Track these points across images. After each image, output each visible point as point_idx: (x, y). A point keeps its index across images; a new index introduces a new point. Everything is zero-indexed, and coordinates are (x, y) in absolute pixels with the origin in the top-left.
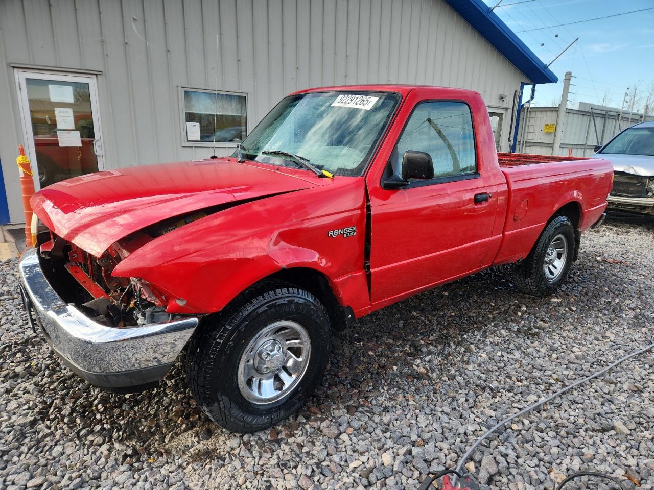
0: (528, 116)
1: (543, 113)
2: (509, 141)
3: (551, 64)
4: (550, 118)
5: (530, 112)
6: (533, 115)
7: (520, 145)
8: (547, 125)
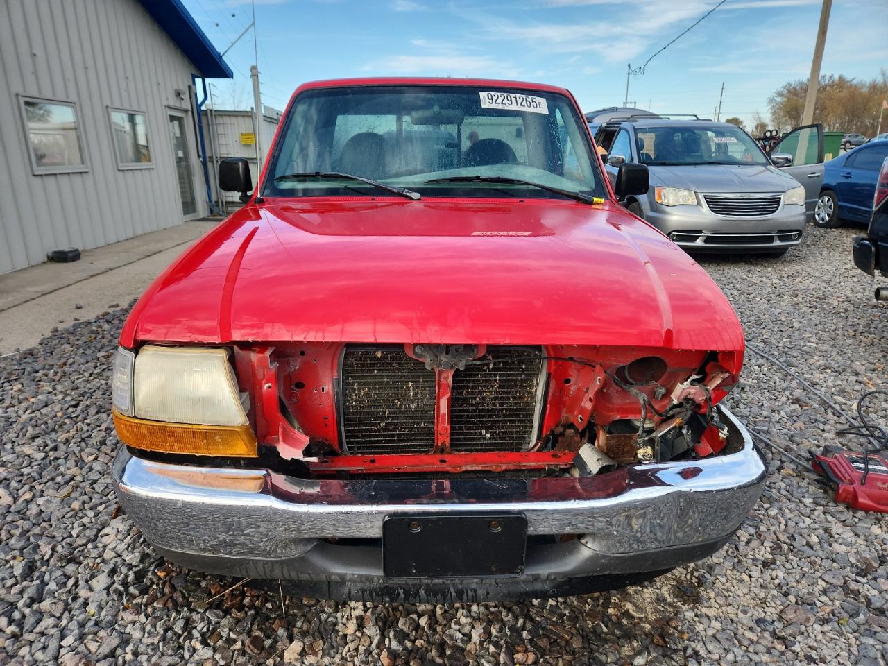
0: (214, 122)
1: (232, 118)
2: (199, 156)
3: (226, 52)
4: (244, 126)
5: (215, 116)
6: (220, 120)
7: (213, 162)
8: (242, 134)
